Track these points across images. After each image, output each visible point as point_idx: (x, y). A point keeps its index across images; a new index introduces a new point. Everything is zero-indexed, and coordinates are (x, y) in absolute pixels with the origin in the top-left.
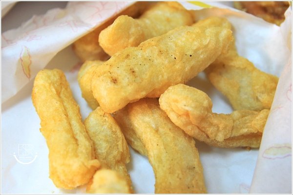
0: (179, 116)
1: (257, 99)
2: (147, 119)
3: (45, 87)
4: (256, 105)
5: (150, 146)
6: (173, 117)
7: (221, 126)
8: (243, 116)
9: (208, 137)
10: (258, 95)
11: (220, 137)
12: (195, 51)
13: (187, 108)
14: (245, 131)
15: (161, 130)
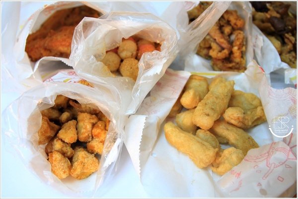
0: (235, 120)
1: (252, 104)
2: (221, 127)
3: (172, 130)
4: (252, 107)
5: (229, 136)
6: (233, 122)
7: (249, 119)
8: (252, 112)
9: (245, 125)
10: (251, 102)
11: (250, 123)
12: (227, 93)
13: (239, 115)
14: (256, 118)
15: (229, 128)
